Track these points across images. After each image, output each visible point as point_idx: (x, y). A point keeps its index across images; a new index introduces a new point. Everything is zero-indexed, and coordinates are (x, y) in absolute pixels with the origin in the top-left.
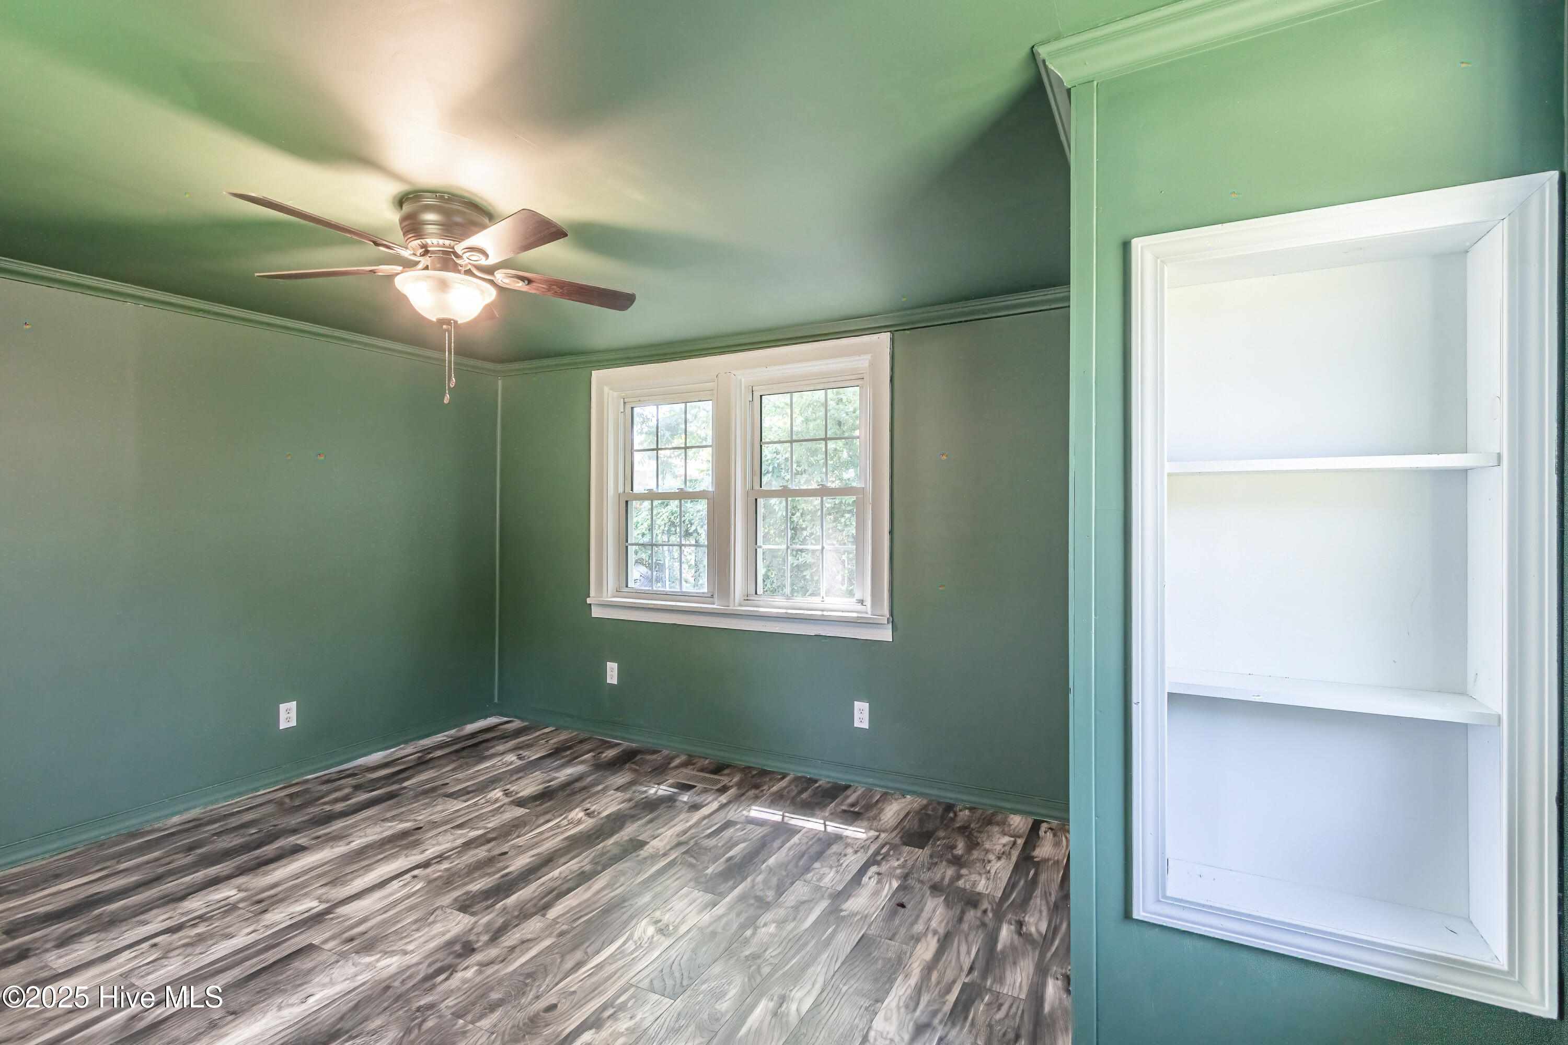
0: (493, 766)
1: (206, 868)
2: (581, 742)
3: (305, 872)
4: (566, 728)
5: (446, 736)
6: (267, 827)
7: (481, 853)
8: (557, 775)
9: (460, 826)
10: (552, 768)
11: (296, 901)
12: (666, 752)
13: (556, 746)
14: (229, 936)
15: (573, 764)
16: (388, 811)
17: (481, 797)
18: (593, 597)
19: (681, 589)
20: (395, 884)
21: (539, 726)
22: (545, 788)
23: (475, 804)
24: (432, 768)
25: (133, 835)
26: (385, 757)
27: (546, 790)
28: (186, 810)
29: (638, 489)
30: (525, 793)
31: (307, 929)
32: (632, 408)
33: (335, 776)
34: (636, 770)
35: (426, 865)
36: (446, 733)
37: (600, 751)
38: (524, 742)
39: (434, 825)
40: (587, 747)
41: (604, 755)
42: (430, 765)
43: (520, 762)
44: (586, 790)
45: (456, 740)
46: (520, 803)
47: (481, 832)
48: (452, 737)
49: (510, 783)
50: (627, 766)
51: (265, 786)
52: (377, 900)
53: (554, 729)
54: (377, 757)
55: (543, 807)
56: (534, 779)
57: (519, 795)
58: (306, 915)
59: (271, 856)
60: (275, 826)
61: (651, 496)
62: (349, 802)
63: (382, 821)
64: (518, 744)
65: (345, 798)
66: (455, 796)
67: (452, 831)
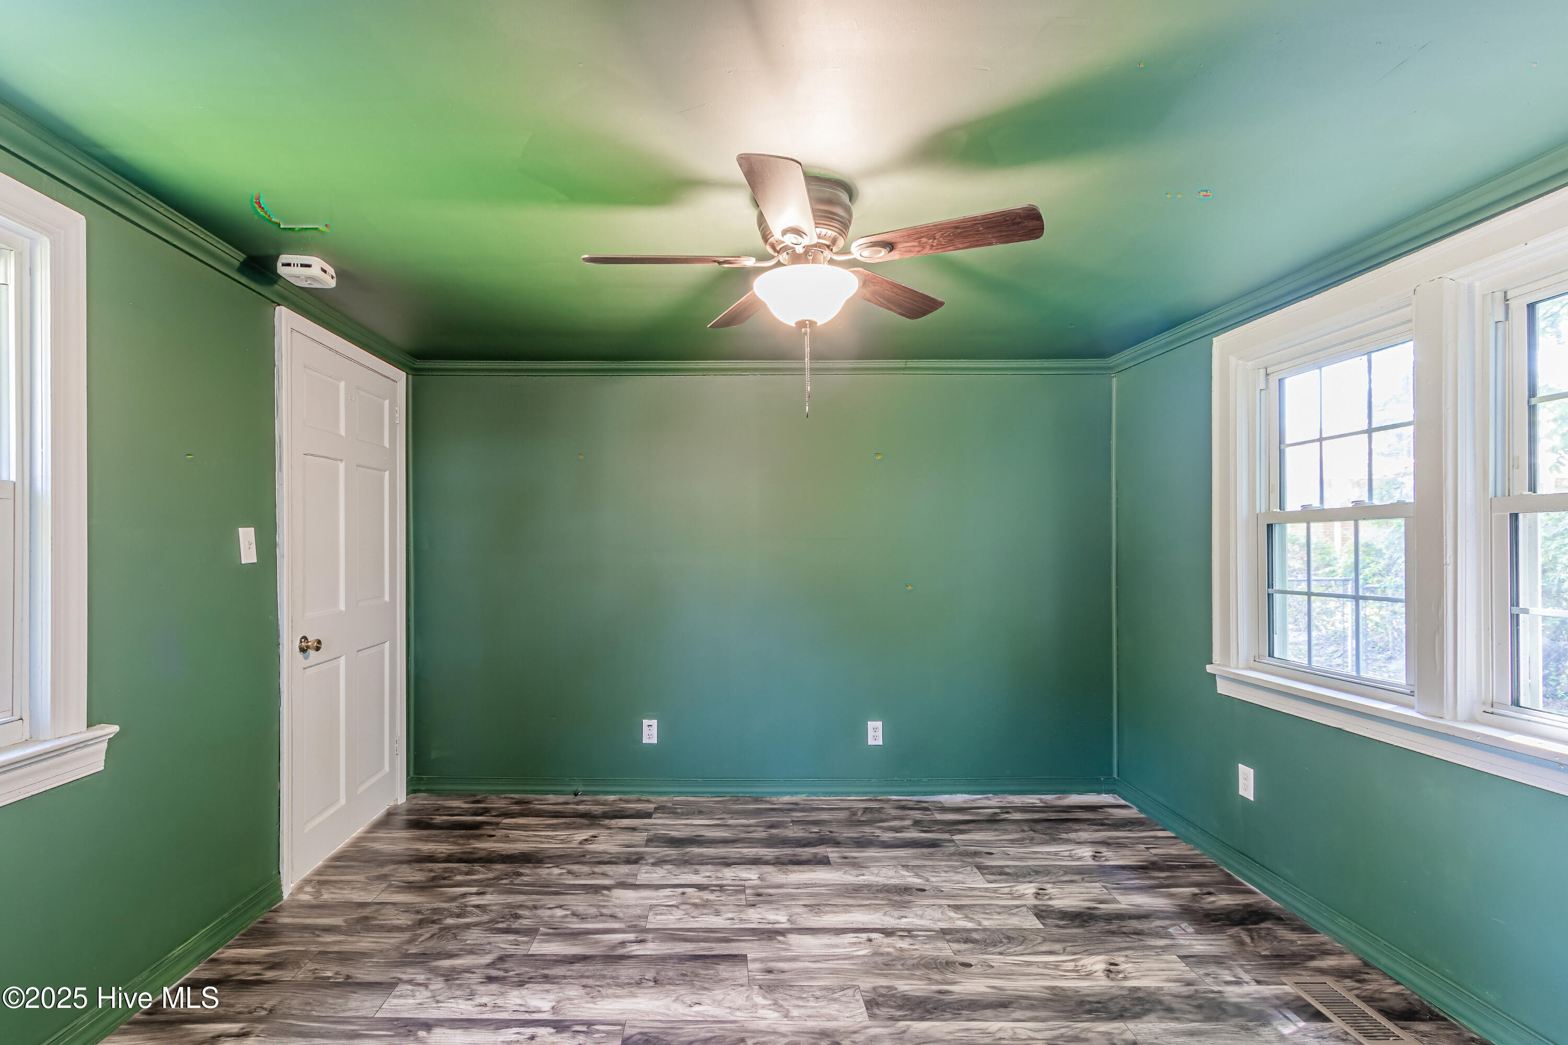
0: (1056, 854)
1: (762, 847)
2: (1194, 867)
3: (806, 886)
4: (1187, 841)
5: (1040, 800)
6: (825, 830)
7: (946, 950)
8: (1119, 898)
9: (957, 908)
10: (1123, 886)
11: (777, 909)
12: (1322, 937)
13: (1155, 859)
14: (717, 913)
15: (1156, 892)
16: (917, 858)
17: (1009, 885)
18: (1219, 665)
19: (1358, 671)
20: (849, 938)
21: (1157, 825)
22: (1089, 908)
23: (995, 891)
24: (996, 830)
25: (756, 800)
26: (965, 802)
27: (1088, 911)
28: (797, 793)
29: (1293, 504)
30: (1057, 903)
31: (757, 940)
32: (1281, 381)
33: (911, 804)
34: (1242, 943)
35: (888, 933)
36: (1043, 797)
37: (1211, 890)
38: (1118, 838)
39: (939, 893)
40: (1196, 876)
41: (1212, 899)
42: (996, 826)
43: (1091, 862)
44: (1140, 937)
45: (1048, 808)
46: (1041, 913)
47: (970, 925)
48: (1045, 803)
49: (1054, 883)
50: (1233, 931)
51: (857, 794)
52: (822, 945)
53: (1173, 835)
54: (959, 799)
55: (1065, 931)
56: (1084, 890)
57: (1050, 903)
58: (770, 926)
59: (803, 858)
60: (831, 832)
61: (1308, 515)
62: (898, 835)
63: (903, 866)
64: (1110, 838)
65: (897, 830)
66: (985, 871)
67: (947, 909)
